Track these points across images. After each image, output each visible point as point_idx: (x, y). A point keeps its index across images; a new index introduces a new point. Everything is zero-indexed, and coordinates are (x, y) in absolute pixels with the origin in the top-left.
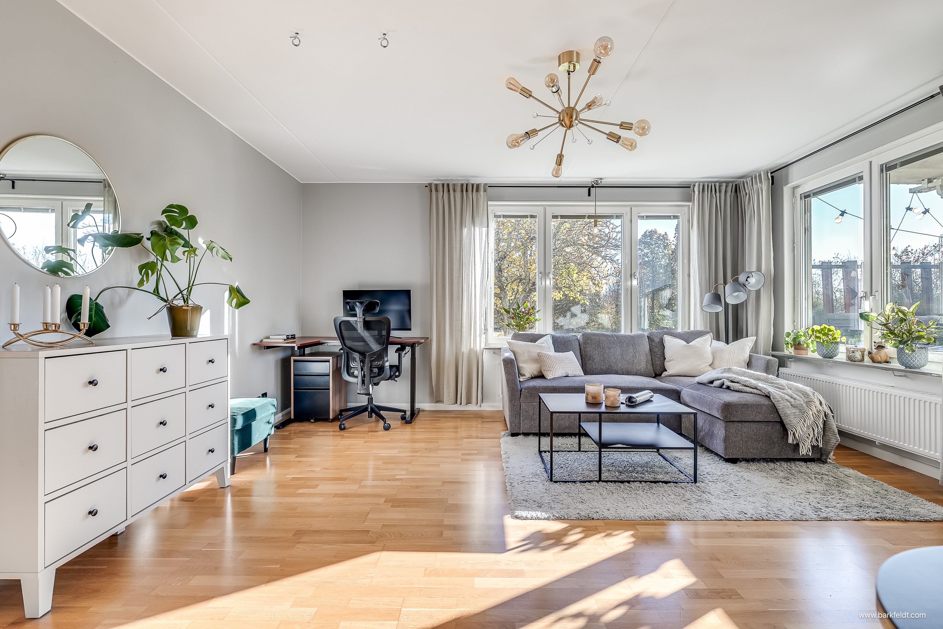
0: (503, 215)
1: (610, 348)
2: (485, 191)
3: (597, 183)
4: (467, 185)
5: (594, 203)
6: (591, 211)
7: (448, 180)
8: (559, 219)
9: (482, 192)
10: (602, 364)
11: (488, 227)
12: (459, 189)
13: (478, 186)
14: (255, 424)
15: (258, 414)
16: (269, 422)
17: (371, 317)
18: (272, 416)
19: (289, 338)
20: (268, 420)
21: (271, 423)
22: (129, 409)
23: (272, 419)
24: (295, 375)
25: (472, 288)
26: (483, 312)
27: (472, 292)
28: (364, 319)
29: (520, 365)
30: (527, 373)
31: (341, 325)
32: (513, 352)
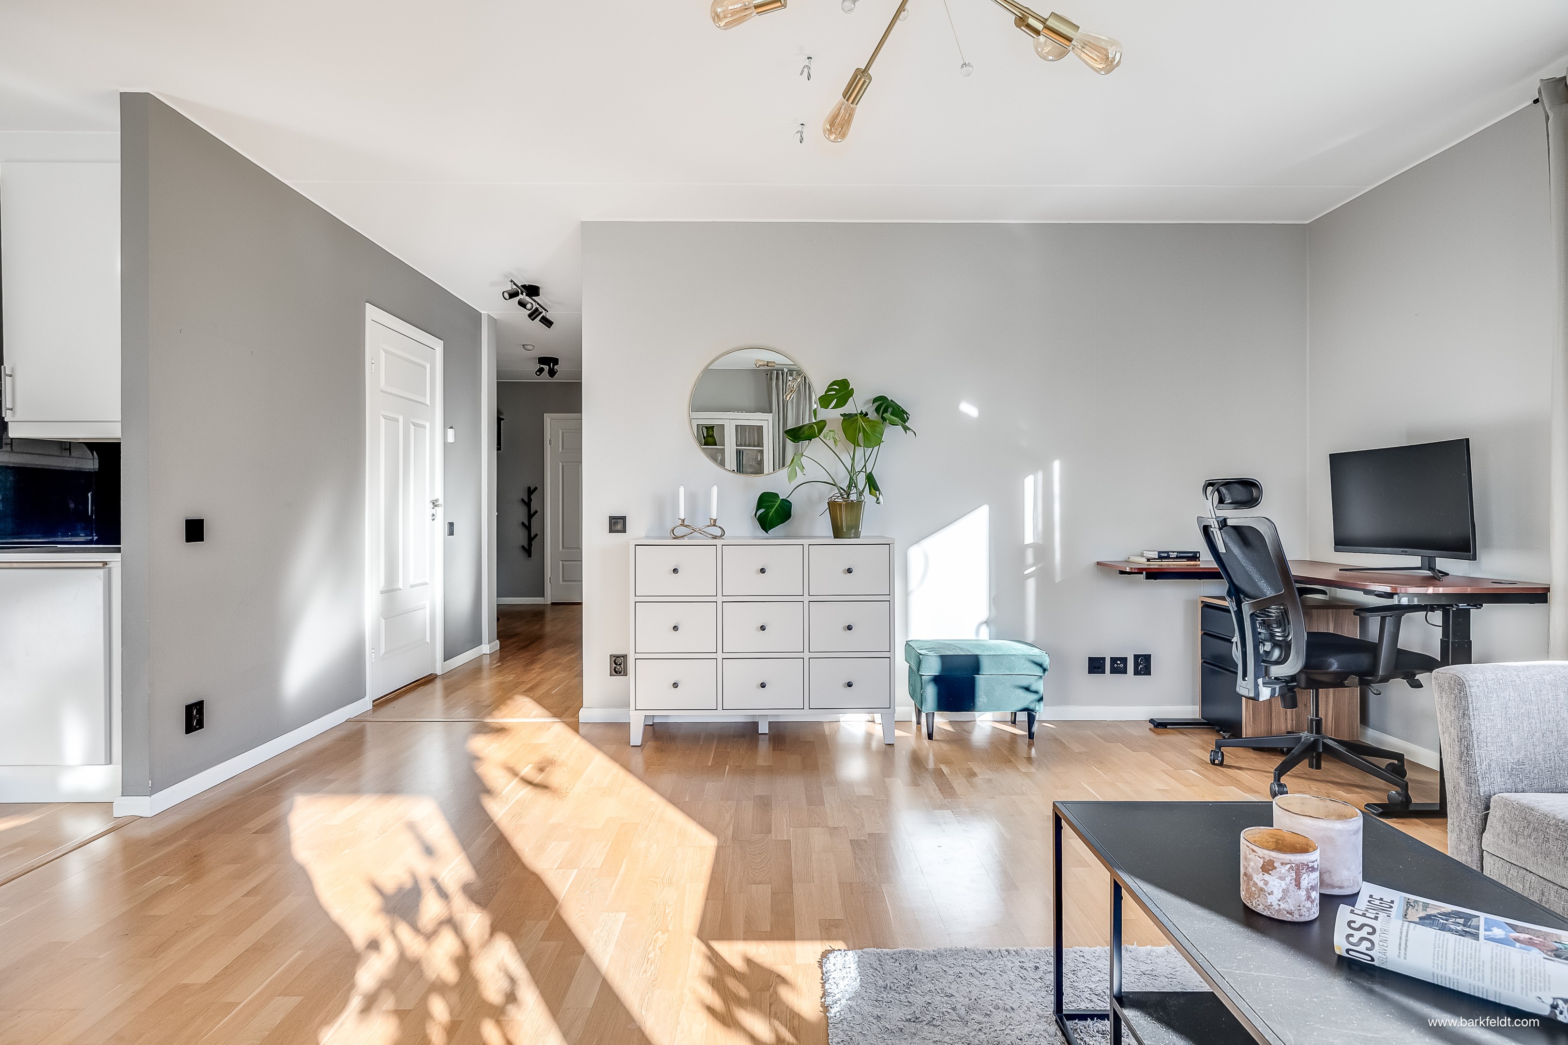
14: (981, 681)
15: (986, 667)
16: (1027, 689)
17: (1237, 517)
18: (1041, 682)
19: (1168, 557)
20: (1025, 684)
21: (1036, 692)
22: (719, 604)
23: (1040, 686)
24: (1206, 634)
28: (1224, 522)
31: (1207, 535)
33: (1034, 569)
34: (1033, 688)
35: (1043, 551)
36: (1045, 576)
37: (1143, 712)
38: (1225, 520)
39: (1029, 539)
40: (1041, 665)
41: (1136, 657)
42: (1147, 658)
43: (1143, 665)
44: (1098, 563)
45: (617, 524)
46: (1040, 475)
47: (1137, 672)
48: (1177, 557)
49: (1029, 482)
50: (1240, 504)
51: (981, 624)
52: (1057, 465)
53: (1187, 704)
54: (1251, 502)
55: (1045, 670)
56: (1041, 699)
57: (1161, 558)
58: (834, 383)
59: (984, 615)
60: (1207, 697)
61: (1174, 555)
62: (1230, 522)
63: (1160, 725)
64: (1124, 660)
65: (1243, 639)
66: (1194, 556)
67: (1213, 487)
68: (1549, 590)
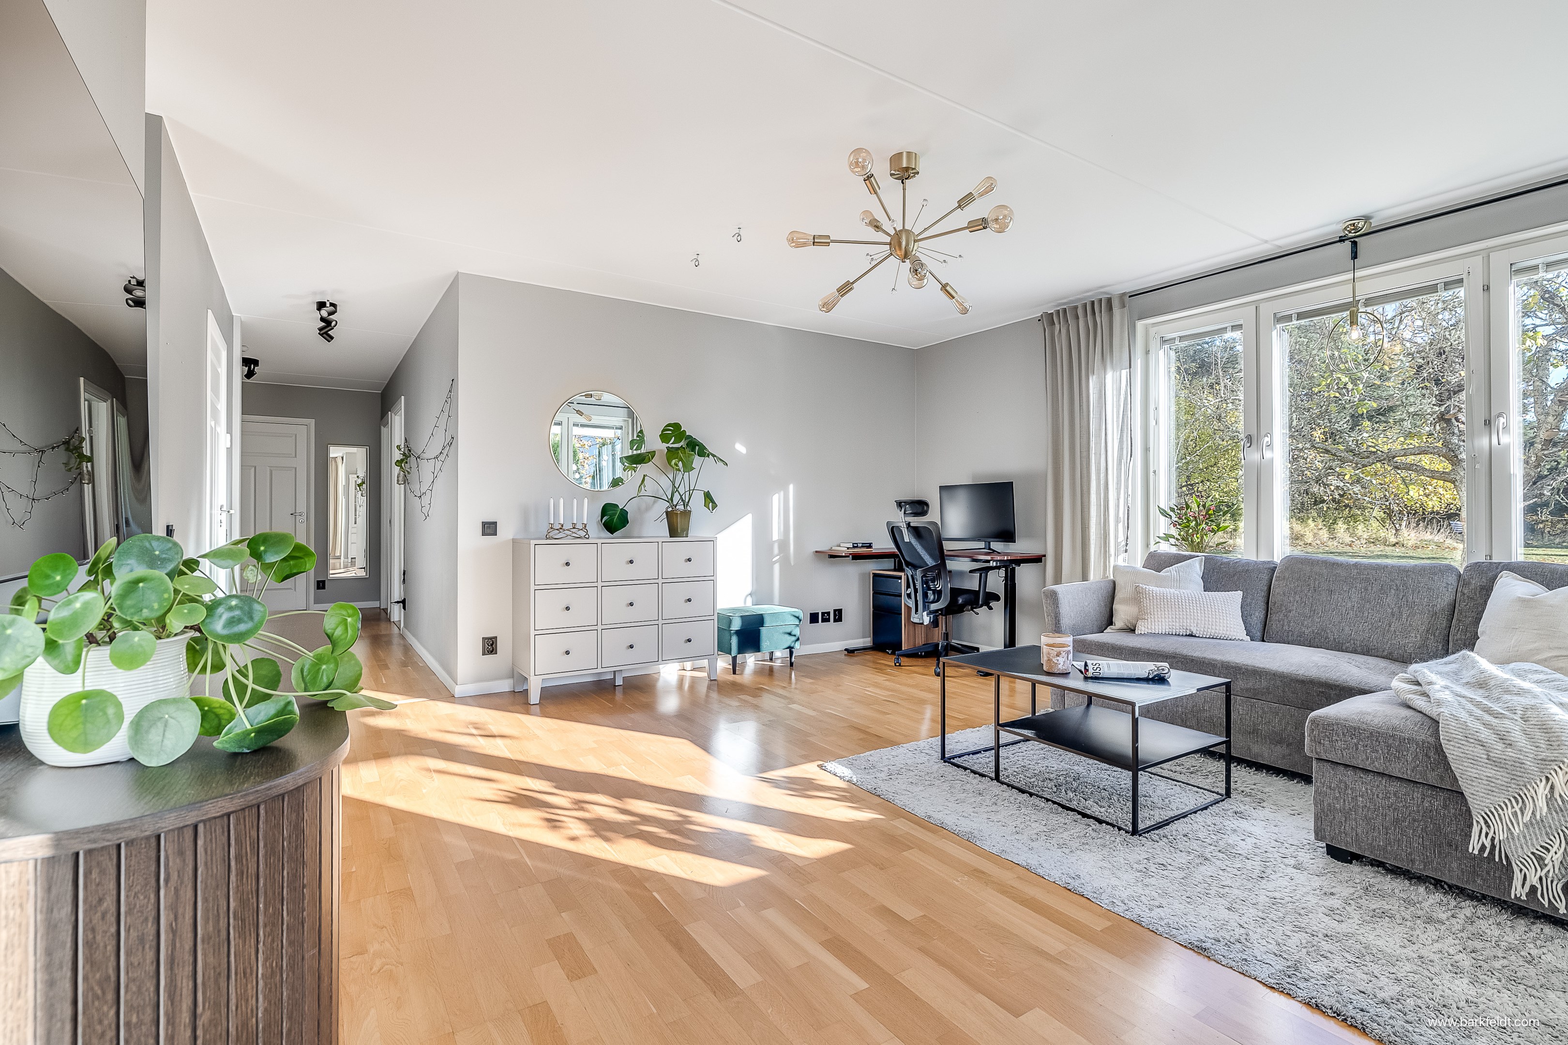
0: (1180, 337)
1: (1331, 592)
2: (1123, 306)
3: (1357, 230)
4: (1093, 303)
5: (1350, 276)
6: (1344, 295)
7: (1072, 302)
8: (1295, 322)
9: (1116, 311)
10: (1306, 623)
11: (1130, 367)
12: (1080, 312)
13: (1109, 301)
14: (764, 631)
15: (768, 622)
16: (790, 634)
17: (916, 521)
18: (798, 629)
19: (857, 547)
20: (789, 631)
21: (795, 636)
22: (599, 588)
23: (797, 632)
24: (876, 593)
25: (1102, 475)
26: (1121, 515)
27: (1102, 482)
28: (908, 525)
29: (1116, 606)
30: (1119, 621)
31: (894, 531)
32: (1114, 583)
33: (778, 557)
34: (793, 633)
35: (783, 544)
36: (785, 562)
37: (839, 646)
38: (909, 523)
39: (775, 537)
40: (798, 618)
41: (835, 611)
42: (840, 611)
43: (838, 615)
44: (816, 552)
45: (489, 529)
46: (782, 493)
47: (835, 621)
48: (862, 547)
49: (776, 498)
50: (916, 514)
51: (747, 596)
52: (791, 487)
53: (864, 637)
54: (923, 513)
55: (800, 620)
56: (798, 639)
57: (854, 547)
58: (669, 425)
59: (749, 590)
60: (877, 630)
61: (860, 545)
62: (912, 525)
63: (850, 652)
64: (828, 613)
65: (916, 591)
66: (870, 546)
67: (900, 504)
68: (1045, 556)
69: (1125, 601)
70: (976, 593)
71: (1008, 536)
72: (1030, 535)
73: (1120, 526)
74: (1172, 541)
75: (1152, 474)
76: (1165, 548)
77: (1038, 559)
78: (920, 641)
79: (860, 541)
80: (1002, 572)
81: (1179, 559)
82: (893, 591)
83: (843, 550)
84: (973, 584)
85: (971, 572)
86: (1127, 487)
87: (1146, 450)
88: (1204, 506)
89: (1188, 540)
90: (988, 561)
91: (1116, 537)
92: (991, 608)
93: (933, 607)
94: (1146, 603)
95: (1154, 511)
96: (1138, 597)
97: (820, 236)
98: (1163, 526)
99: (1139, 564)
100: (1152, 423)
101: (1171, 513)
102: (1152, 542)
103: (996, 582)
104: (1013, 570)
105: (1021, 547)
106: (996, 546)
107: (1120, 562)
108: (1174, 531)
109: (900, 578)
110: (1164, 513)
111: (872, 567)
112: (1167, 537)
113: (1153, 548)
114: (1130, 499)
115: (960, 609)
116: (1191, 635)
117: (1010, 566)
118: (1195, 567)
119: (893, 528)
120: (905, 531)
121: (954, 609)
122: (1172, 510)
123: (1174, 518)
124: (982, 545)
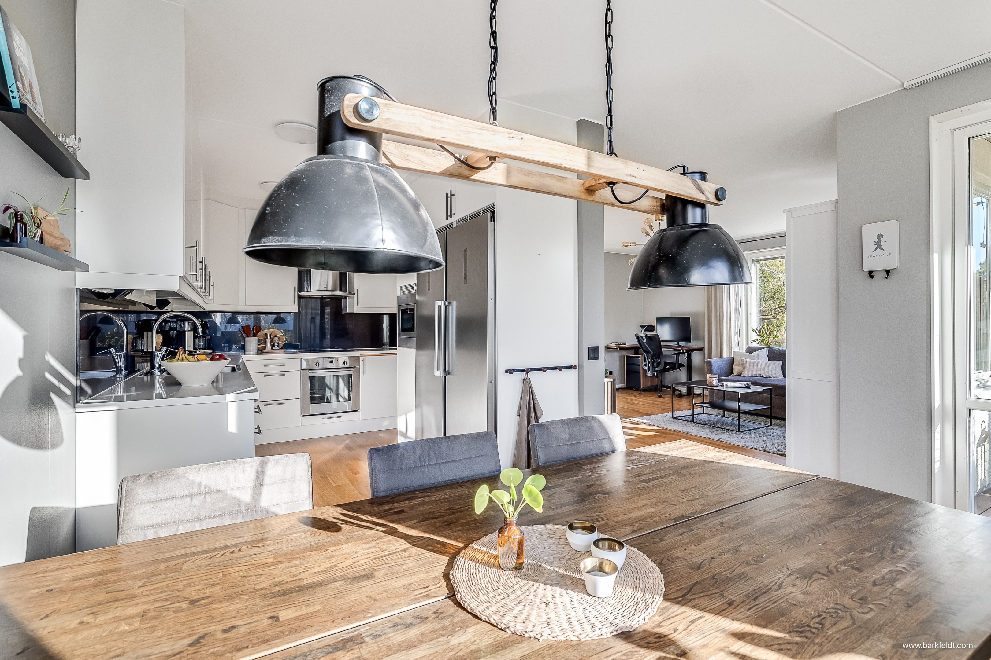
0: (761, 259)
24: (627, 365)
25: (729, 315)
26: (736, 331)
27: (729, 318)
28: (646, 335)
29: (734, 367)
30: (735, 372)
31: (639, 338)
32: (733, 358)
42: (611, 372)
50: (648, 331)
53: (622, 383)
54: (652, 330)
57: (619, 344)
60: (627, 380)
61: (621, 344)
62: (648, 335)
65: (649, 363)
66: (625, 344)
67: (642, 327)
68: (704, 348)
69: (738, 365)
70: (675, 364)
71: (688, 339)
72: (697, 339)
73: (736, 336)
74: (758, 342)
75: (749, 314)
76: (754, 345)
77: (701, 349)
78: (648, 385)
79: (621, 342)
80: (686, 355)
81: (759, 349)
82: (636, 363)
83: (614, 345)
84: (673, 360)
85: (672, 354)
86: (739, 320)
87: (747, 304)
88: (769, 328)
89: (763, 341)
90: (680, 350)
91: (735, 340)
92: (680, 370)
93: (657, 369)
94: (745, 365)
95: (750, 330)
96: (742, 363)
97: (633, 243)
98: (754, 336)
99: (744, 351)
100: (749, 293)
101: (757, 331)
102: (749, 342)
103: (683, 359)
104: (690, 354)
105: (693, 344)
106: (682, 344)
107: (736, 350)
108: (758, 338)
109: (640, 357)
110: (754, 331)
111: (625, 353)
112: (755, 341)
113: (749, 345)
114: (740, 325)
115: (668, 370)
116: (762, 377)
117: (689, 352)
118: (765, 352)
119: (638, 337)
120: (644, 338)
121: (665, 370)
122: (757, 329)
123: (758, 333)
124: (675, 343)
